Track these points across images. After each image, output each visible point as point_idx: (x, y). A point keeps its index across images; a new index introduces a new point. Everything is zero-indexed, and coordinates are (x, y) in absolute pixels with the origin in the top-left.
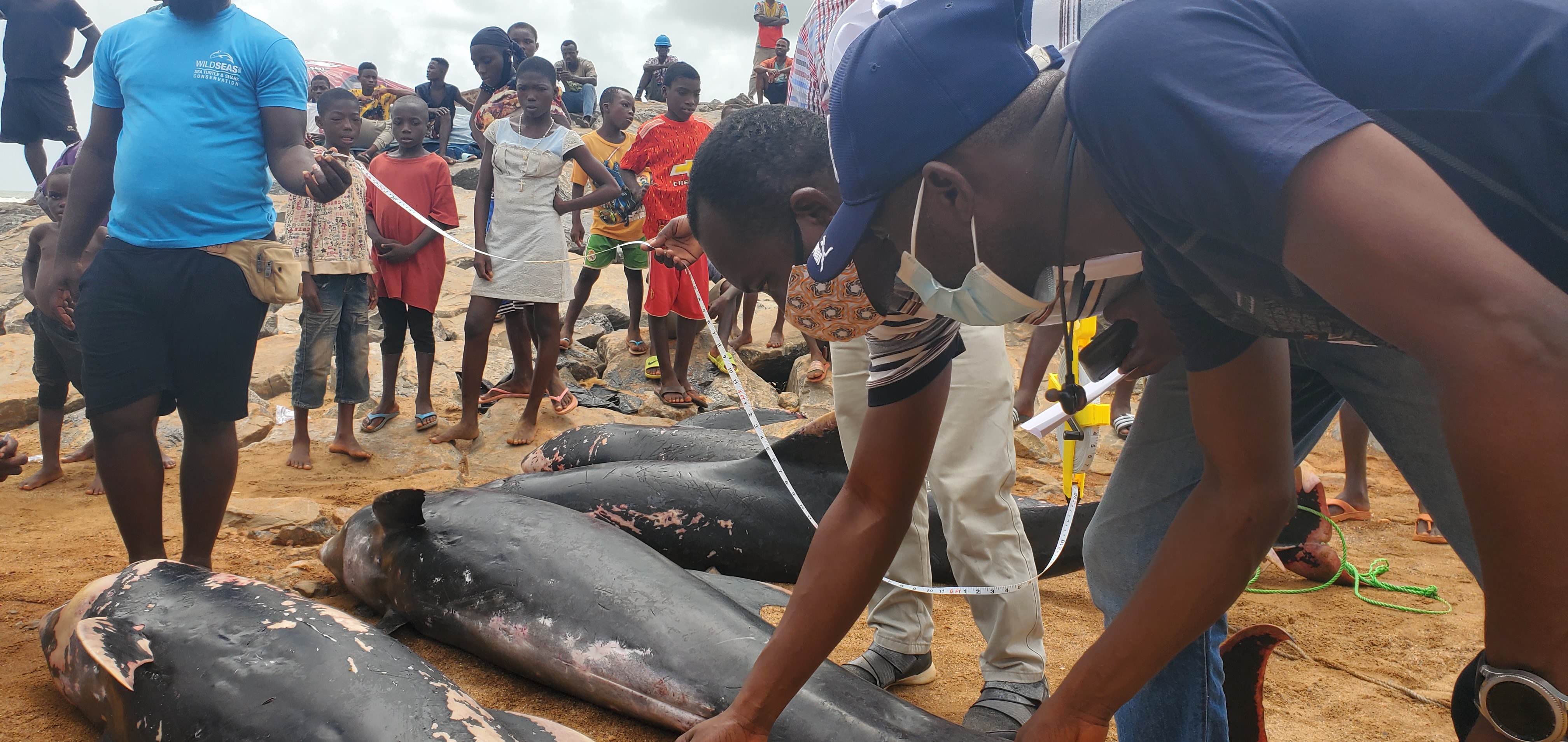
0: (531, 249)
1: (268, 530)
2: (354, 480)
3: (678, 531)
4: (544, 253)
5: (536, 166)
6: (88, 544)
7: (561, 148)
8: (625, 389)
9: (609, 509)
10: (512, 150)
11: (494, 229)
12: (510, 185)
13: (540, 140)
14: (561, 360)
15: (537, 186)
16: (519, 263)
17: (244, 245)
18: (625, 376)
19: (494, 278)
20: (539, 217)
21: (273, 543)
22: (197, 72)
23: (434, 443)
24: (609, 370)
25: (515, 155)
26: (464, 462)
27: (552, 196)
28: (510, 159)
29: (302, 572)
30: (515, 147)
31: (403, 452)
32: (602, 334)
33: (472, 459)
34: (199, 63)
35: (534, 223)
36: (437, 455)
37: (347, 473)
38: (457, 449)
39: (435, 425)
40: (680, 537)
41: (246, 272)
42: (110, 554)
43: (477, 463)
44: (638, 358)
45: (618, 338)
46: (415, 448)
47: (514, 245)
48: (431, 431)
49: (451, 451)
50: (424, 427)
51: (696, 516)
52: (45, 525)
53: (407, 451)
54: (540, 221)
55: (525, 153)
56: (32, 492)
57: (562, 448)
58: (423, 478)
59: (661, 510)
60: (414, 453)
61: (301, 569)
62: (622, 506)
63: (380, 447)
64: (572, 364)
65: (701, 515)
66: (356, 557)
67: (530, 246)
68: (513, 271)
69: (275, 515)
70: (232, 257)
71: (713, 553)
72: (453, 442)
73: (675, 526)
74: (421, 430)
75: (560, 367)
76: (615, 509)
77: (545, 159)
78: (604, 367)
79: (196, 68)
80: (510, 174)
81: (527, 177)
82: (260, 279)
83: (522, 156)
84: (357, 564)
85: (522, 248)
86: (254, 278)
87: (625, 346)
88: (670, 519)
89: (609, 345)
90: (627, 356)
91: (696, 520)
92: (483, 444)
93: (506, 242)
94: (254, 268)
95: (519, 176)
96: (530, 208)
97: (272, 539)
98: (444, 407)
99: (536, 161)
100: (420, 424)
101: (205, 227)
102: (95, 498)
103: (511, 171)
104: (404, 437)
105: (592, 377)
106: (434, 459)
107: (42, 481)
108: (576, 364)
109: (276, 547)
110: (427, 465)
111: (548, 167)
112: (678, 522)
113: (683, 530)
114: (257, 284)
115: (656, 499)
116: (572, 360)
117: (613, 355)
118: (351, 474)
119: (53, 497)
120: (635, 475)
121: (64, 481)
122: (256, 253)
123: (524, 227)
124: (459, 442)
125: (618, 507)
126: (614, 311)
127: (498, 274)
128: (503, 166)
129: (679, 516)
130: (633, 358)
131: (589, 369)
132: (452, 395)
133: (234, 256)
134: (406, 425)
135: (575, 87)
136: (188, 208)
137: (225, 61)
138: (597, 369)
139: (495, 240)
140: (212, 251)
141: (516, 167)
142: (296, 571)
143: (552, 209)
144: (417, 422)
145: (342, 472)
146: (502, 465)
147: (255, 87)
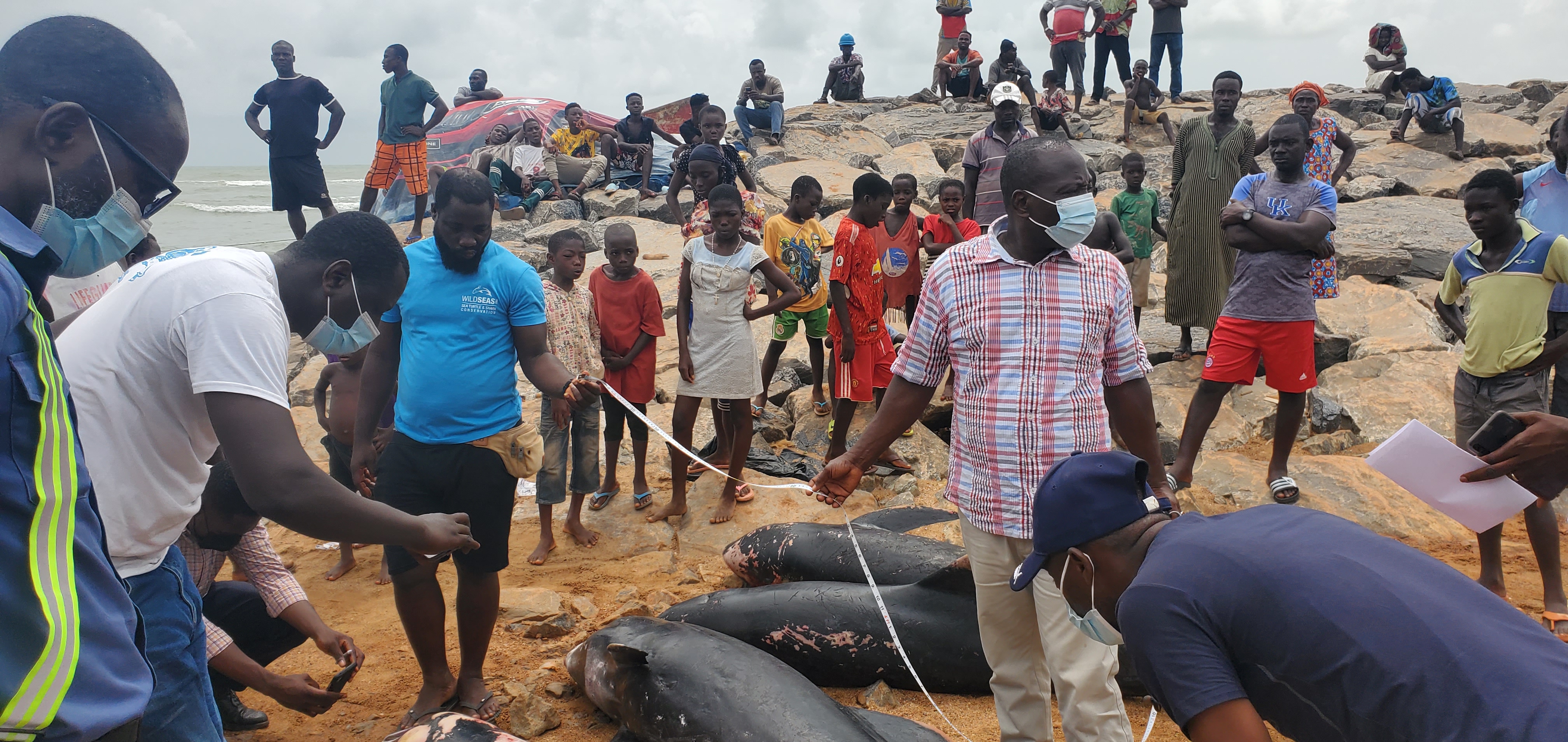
0: (726, 354)
1: (520, 622)
2: (586, 562)
3: (851, 650)
4: (737, 357)
5: (727, 282)
6: (384, 639)
7: (748, 264)
8: (811, 451)
9: (794, 629)
10: (707, 268)
11: (694, 337)
12: (706, 298)
13: (730, 257)
14: (756, 425)
15: (729, 299)
16: (715, 367)
17: (500, 436)
18: (811, 437)
19: (696, 379)
20: (732, 326)
21: (525, 636)
22: (463, 306)
23: (650, 522)
24: (796, 431)
25: (709, 272)
26: (675, 538)
27: (742, 306)
28: (706, 276)
29: (552, 673)
30: (710, 266)
31: (624, 531)
32: (790, 391)
33: (682, 538)
34: (464, 299)
35: (728, 331)
36: (652, 534)
37: (580, 553)
38: (670, 524)
39: (651, 504)
40: (853, 656)
41: (503, 456)
42: (402, 648)
43: (686, 540)
44: (822, 419)
45: (804, 395)
46: (635, 527)
47: (711, 350)
48: (648, 509)
49: (664, 528)
50: (642, 504)
51: (865, 637)
52: (350, 617)
53: (629, 529)
54: (732, 330)
55: (718, 271)
56: (336, 583)
57: (756, 546)
58: (642, 561)
59: (837, 631)
60: (633, 532)
61: (551, 669)
62: (805, 627)
63: (605, 525)
64: (764, 429)
65: (869, 637)
66: (594, 678)
67: (725, 351)
68: (712, 373)
69: (524, 608)
70: (492, 447)
71: (881, 669)
72: (665, 519)
73: (848, 646)
74: (638, 509)
75: (755, 432)
76: (799, 629)
77: (736, 275)
78: (793, 428)
79: (462, 302)
80: (706, 289)
81: (721, 291)
82: (514, 461)
83: (715, 274)
84: (596, 683)
85: (717, 354)
86: (509, 461)
87: (811, 407)
88: (844, 639)
89: (796, 405)
90: (812, 417)
91: (866, 641)
92: (691, 521)
93: (704, 348)
94: (509, 453)
95: (713, 290)
96: (724, 319)
97: (524, 632)
98: (657, 477)
99: (728, 277)
100: (638, 504)
101: (472, 428)
102: (382, 587)
103: (706, 286)
104: (625, 515)
105: (783, 439)
106: (651, 538)
107: (342, 573)
108: (768, 428)
109: (529, 641)
110: (645, 544)
111: (738, 281)
112: (851, 642)
113: (855, 650)
114: (512, 466)
115: (832, 622)
116: (764, 424)
117: (800, 415)
118: (583, 555)
119: (351, 588)
120: (815, 599)
121: (357, 570)
122: (510, 442)
123: (719, 335)
124: (671, 518)
125: (801, 627)
126: (801, 365)
127: (699, 376)
128: (700, 283)
129: (852, 637)
130: (818, 419)
131: (779, 432)
132: (663, 462)
133: (494, 446)
134: (627, 502)
135: (763, 104)
136: (459, 416)
137: (484, 295)
138: (787, 430)
139: (695, 345)
140: (478, 444)
141: (711, 283)
142: (547, 672)
143: (742, 318)
144: (635, 503)
145: (575, 552)
146: (707, 543)
147: (508, 311)
